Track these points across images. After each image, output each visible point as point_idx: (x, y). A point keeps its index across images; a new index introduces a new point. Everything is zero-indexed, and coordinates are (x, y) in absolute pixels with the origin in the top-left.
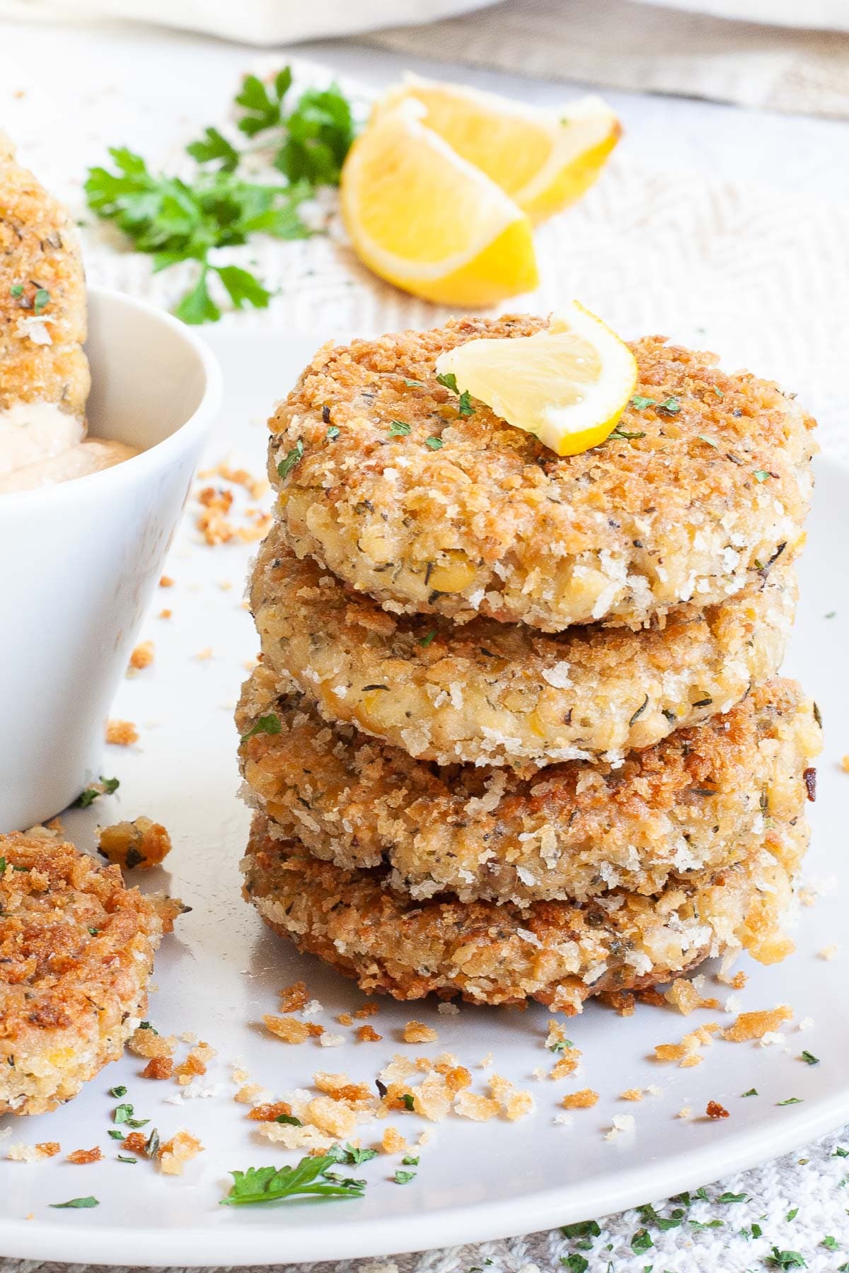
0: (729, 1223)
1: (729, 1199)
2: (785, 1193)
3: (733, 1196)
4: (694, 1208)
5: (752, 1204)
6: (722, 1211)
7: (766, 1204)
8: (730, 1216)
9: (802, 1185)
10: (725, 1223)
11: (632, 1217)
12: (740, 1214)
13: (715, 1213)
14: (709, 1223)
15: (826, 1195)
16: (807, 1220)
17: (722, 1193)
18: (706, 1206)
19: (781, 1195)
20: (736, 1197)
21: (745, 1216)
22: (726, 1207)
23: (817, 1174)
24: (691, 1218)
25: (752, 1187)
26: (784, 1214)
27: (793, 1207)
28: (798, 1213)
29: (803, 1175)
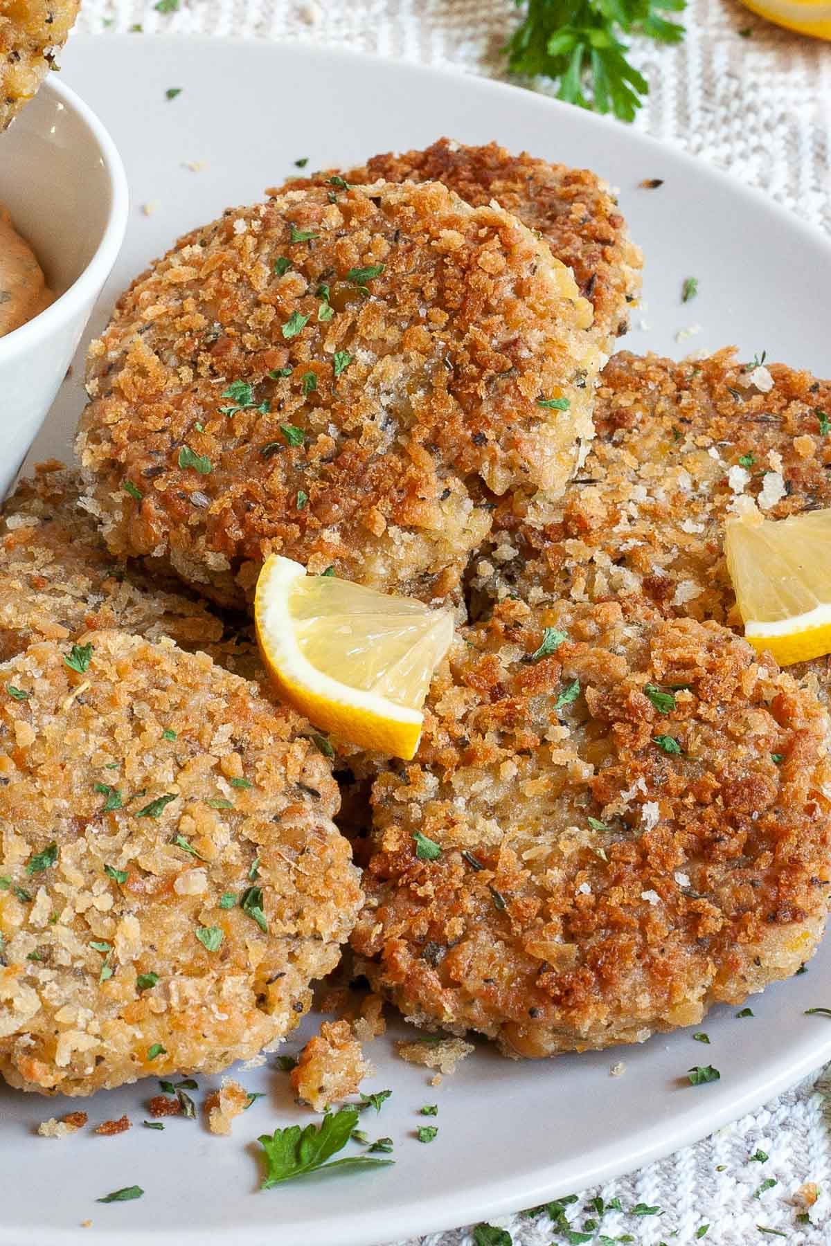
0: (640, 1238)
1: (642, 1211)
2: (699, 1206)
3: (647, 1208)
4: (607, 1218)
5: (664, 1216)
6: (634, 1223)
7: (679, 1217)
8: (642, 1231)
9: (717, 1195)
10: (636, 1237)
11: (546, 1226)
12: (651, 1228)
13: (626, 1225)
14: (620, 1236)
15: (739, 1208)
16: (717, 1237)
17: (636, 1203)
18: (620, 1216)
19: (694, 1207)
20: (650, 1209)
21: (656, 1231)
22: (638, 1219)
23: (734, 1180)
24: (603, 1231)
25: (666, 1195)
26: (694, 1230)
27: (705, 1222)
28: (710, 1228)
29: (720, 1183)
